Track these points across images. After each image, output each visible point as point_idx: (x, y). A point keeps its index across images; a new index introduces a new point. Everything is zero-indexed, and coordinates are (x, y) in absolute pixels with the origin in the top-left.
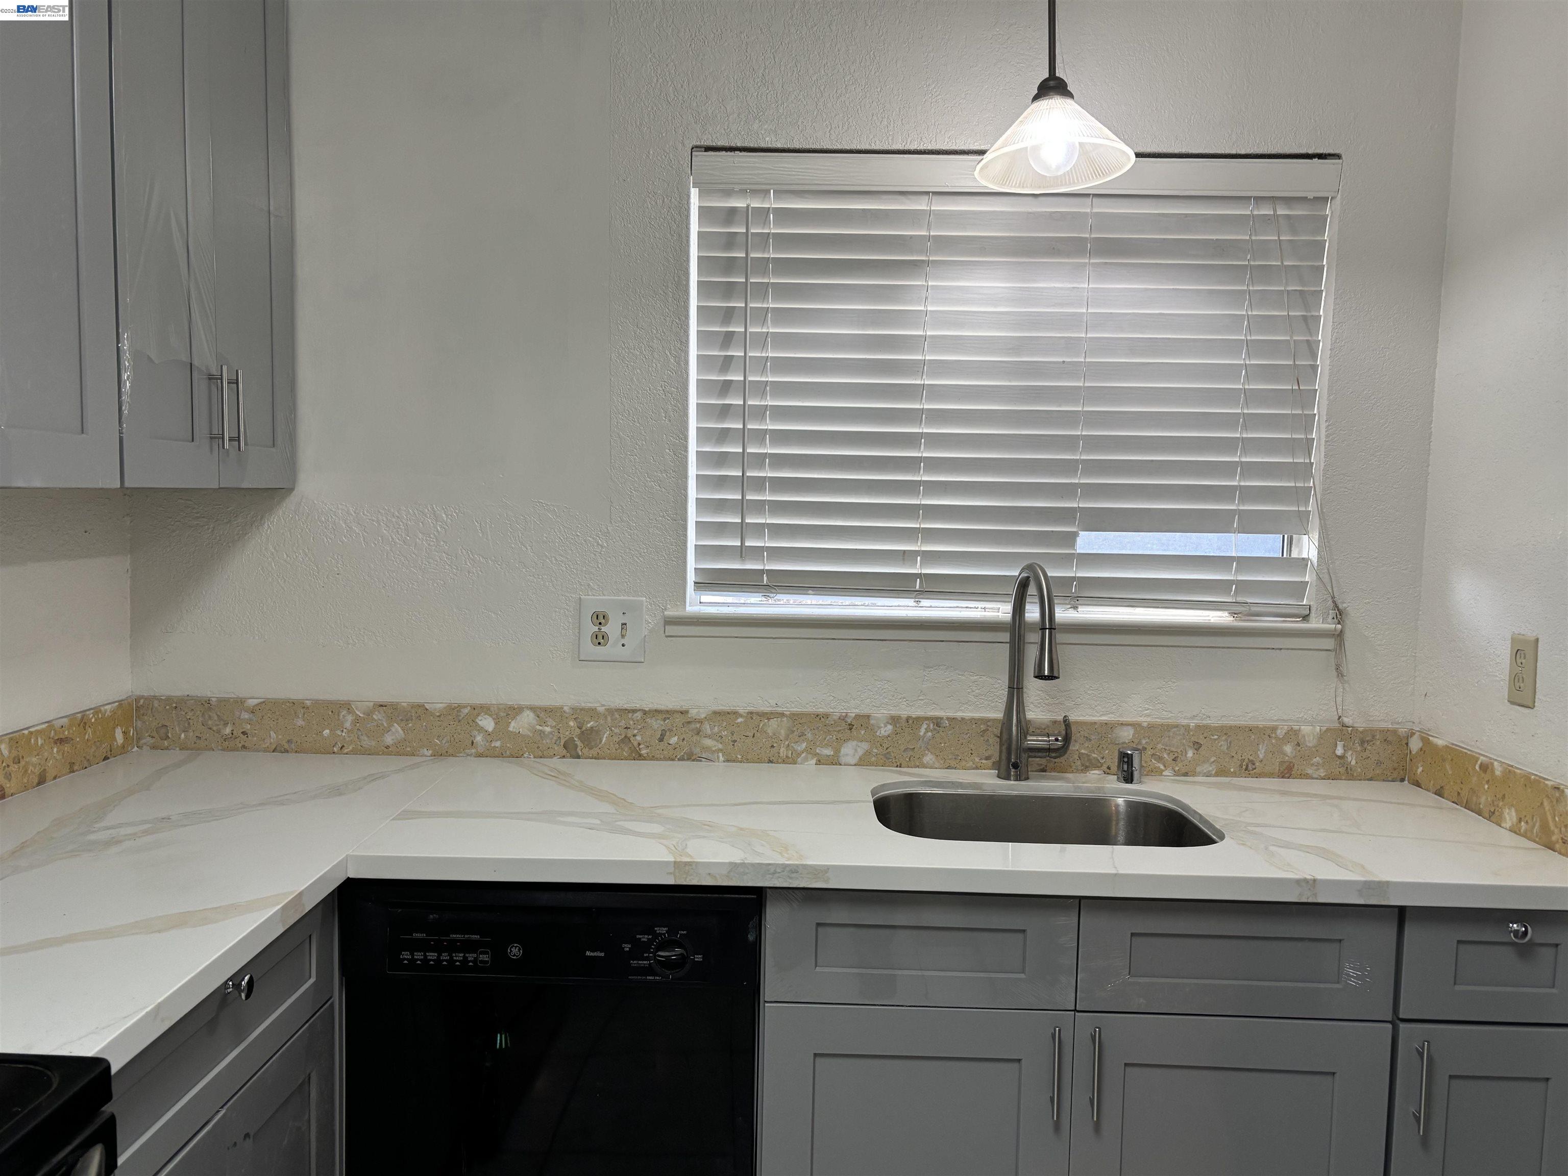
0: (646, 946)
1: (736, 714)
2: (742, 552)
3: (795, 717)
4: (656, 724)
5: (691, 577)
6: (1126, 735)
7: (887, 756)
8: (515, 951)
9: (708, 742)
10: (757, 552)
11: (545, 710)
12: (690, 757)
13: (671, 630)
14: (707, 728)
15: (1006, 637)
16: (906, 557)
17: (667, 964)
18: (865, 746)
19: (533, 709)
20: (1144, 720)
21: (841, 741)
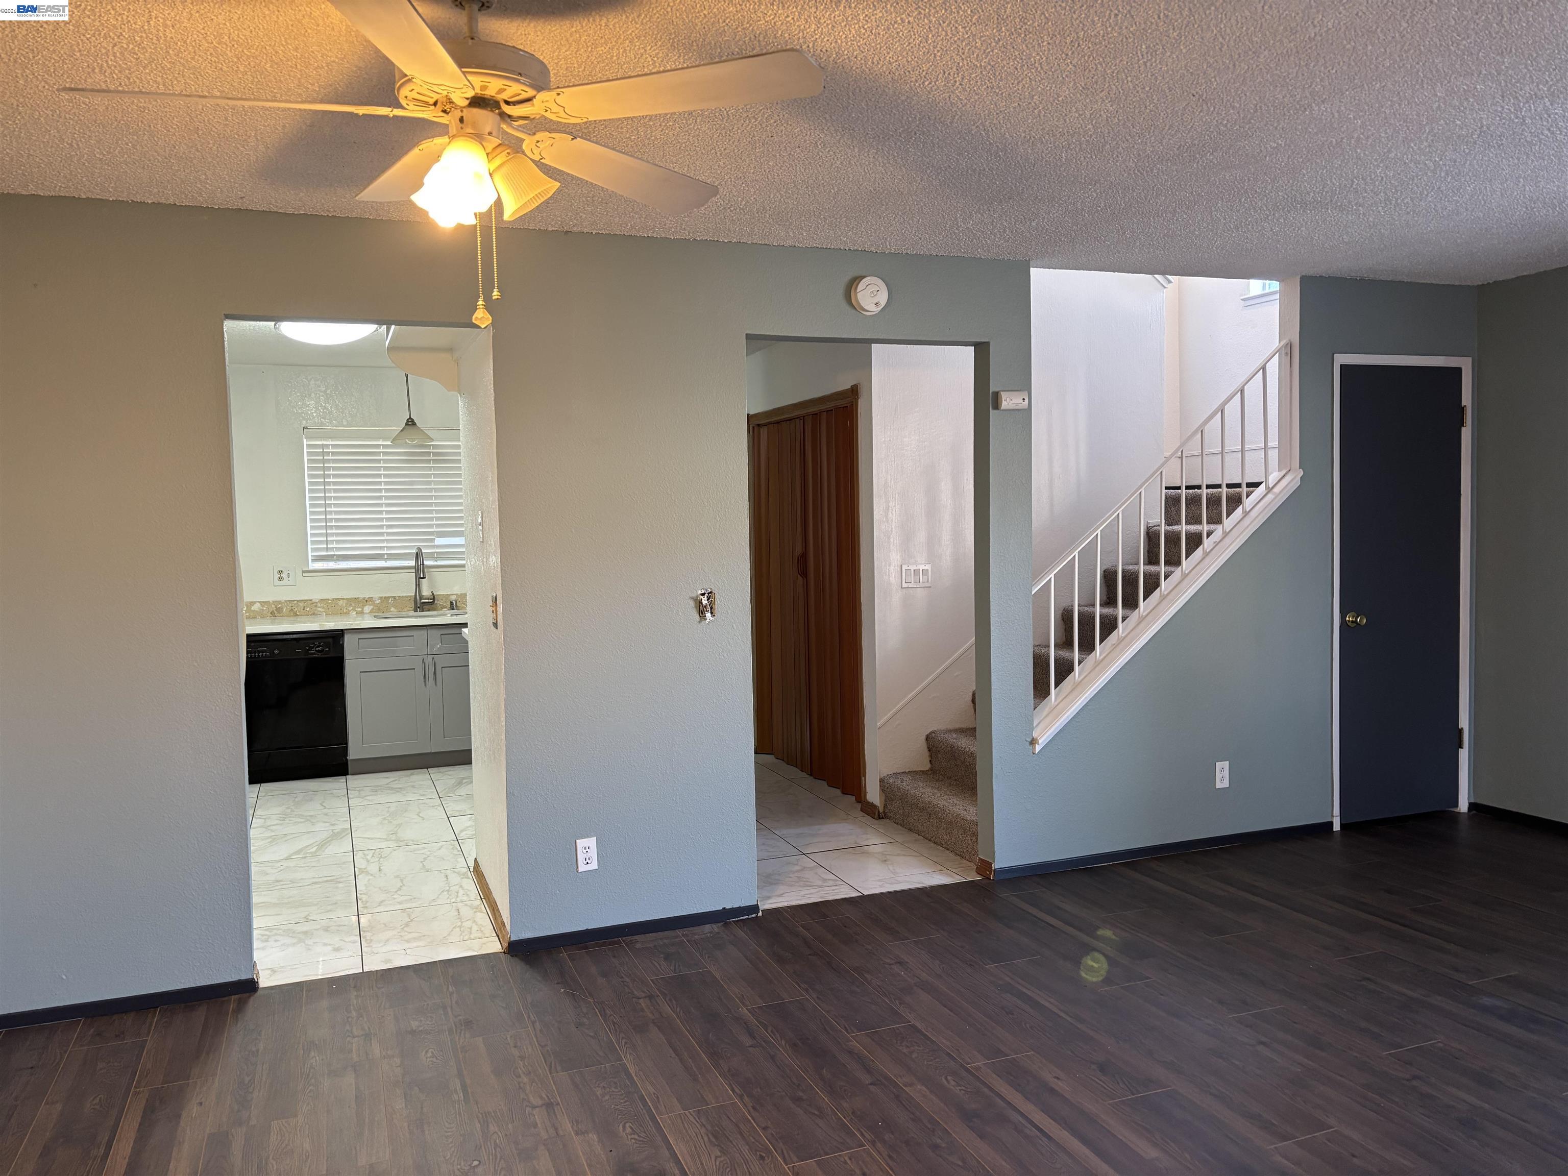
0: (313, 647)
1: (328, 600)
2: (327, 549)
3: (347, 599)
4: (301, 604)
5: (310, 558)
6: (453, 598)
7: (379, 609)
8: (276, 652)
9: (319, 609)
10: (332, 549)
11: (263, 602)
12: (314, 614)
13: (304, 575)
14: (319, 605)
15: (414, 571)
16: (381, 548)
17: (319, 651)
18: (372, 607)
19: (259, 602)
20: (459, 593)
21: (364, 606)
